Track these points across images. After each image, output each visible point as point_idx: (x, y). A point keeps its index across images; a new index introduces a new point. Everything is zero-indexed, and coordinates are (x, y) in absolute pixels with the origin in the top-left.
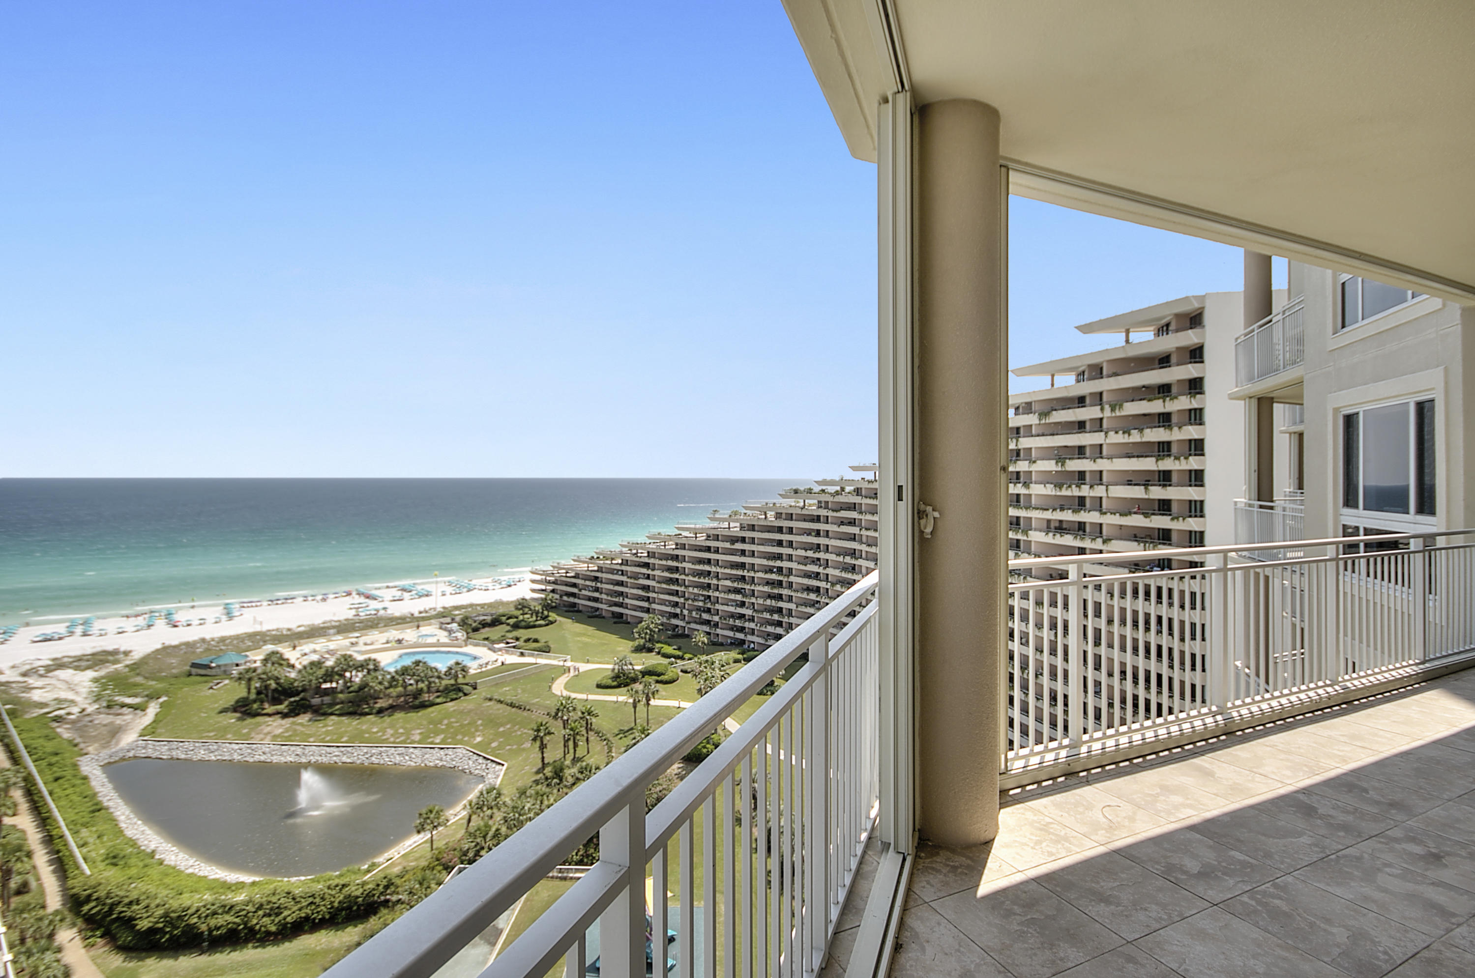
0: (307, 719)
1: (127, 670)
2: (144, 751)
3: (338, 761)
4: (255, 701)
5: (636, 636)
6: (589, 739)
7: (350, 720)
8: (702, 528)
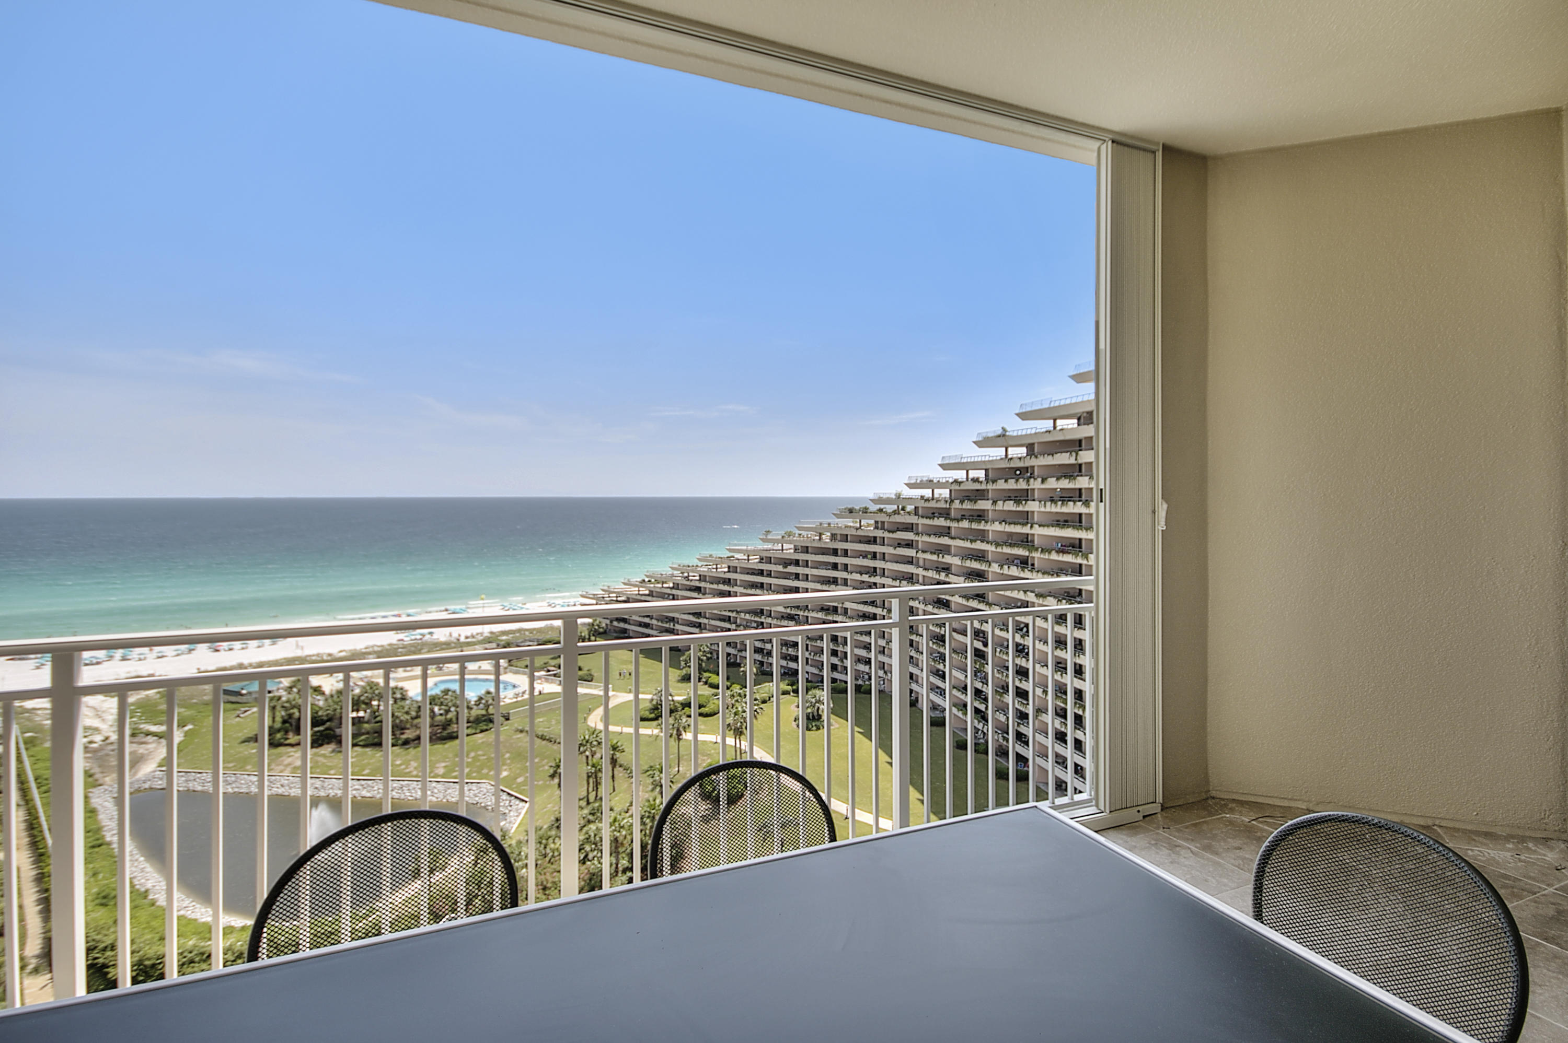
0: (330, 750)
1: (158, 696)
2: (160, 782)
3: (357, 795)
4: (279, 731)
5: (683, 663)
6: (615, 776)
7: (374, 752)
8: (754, 550)
